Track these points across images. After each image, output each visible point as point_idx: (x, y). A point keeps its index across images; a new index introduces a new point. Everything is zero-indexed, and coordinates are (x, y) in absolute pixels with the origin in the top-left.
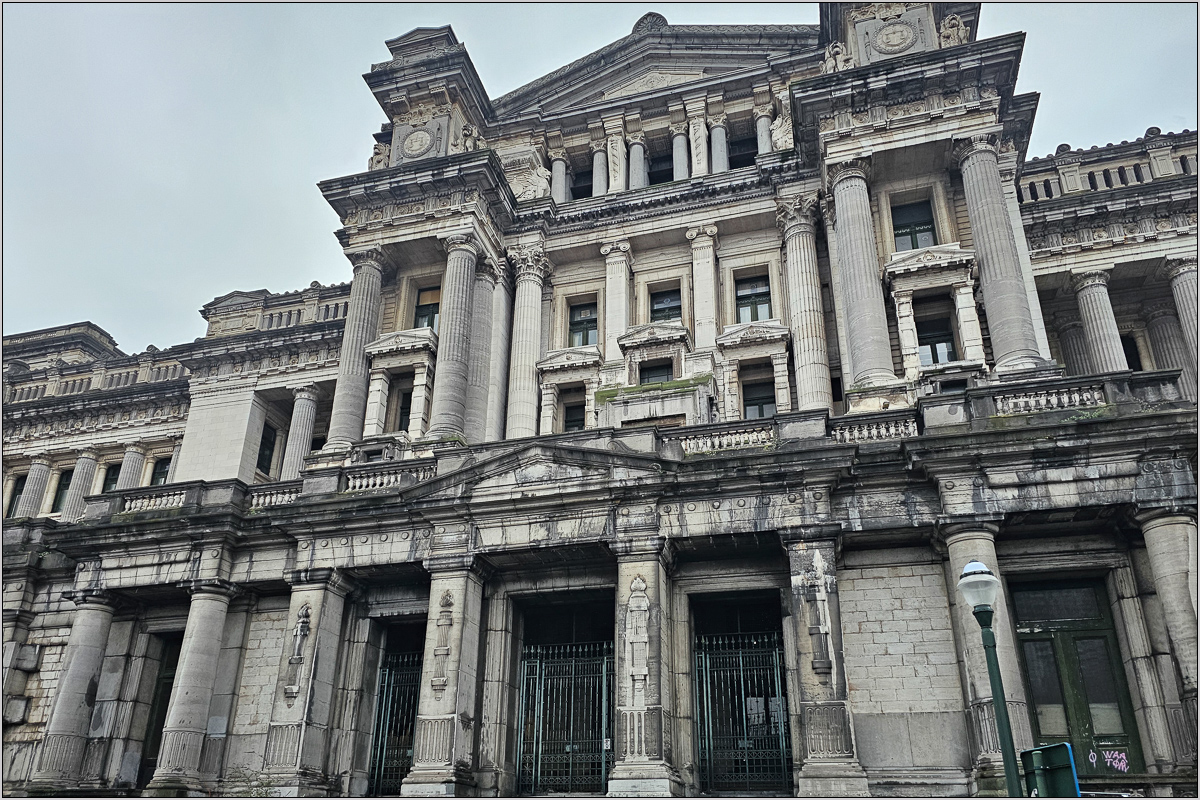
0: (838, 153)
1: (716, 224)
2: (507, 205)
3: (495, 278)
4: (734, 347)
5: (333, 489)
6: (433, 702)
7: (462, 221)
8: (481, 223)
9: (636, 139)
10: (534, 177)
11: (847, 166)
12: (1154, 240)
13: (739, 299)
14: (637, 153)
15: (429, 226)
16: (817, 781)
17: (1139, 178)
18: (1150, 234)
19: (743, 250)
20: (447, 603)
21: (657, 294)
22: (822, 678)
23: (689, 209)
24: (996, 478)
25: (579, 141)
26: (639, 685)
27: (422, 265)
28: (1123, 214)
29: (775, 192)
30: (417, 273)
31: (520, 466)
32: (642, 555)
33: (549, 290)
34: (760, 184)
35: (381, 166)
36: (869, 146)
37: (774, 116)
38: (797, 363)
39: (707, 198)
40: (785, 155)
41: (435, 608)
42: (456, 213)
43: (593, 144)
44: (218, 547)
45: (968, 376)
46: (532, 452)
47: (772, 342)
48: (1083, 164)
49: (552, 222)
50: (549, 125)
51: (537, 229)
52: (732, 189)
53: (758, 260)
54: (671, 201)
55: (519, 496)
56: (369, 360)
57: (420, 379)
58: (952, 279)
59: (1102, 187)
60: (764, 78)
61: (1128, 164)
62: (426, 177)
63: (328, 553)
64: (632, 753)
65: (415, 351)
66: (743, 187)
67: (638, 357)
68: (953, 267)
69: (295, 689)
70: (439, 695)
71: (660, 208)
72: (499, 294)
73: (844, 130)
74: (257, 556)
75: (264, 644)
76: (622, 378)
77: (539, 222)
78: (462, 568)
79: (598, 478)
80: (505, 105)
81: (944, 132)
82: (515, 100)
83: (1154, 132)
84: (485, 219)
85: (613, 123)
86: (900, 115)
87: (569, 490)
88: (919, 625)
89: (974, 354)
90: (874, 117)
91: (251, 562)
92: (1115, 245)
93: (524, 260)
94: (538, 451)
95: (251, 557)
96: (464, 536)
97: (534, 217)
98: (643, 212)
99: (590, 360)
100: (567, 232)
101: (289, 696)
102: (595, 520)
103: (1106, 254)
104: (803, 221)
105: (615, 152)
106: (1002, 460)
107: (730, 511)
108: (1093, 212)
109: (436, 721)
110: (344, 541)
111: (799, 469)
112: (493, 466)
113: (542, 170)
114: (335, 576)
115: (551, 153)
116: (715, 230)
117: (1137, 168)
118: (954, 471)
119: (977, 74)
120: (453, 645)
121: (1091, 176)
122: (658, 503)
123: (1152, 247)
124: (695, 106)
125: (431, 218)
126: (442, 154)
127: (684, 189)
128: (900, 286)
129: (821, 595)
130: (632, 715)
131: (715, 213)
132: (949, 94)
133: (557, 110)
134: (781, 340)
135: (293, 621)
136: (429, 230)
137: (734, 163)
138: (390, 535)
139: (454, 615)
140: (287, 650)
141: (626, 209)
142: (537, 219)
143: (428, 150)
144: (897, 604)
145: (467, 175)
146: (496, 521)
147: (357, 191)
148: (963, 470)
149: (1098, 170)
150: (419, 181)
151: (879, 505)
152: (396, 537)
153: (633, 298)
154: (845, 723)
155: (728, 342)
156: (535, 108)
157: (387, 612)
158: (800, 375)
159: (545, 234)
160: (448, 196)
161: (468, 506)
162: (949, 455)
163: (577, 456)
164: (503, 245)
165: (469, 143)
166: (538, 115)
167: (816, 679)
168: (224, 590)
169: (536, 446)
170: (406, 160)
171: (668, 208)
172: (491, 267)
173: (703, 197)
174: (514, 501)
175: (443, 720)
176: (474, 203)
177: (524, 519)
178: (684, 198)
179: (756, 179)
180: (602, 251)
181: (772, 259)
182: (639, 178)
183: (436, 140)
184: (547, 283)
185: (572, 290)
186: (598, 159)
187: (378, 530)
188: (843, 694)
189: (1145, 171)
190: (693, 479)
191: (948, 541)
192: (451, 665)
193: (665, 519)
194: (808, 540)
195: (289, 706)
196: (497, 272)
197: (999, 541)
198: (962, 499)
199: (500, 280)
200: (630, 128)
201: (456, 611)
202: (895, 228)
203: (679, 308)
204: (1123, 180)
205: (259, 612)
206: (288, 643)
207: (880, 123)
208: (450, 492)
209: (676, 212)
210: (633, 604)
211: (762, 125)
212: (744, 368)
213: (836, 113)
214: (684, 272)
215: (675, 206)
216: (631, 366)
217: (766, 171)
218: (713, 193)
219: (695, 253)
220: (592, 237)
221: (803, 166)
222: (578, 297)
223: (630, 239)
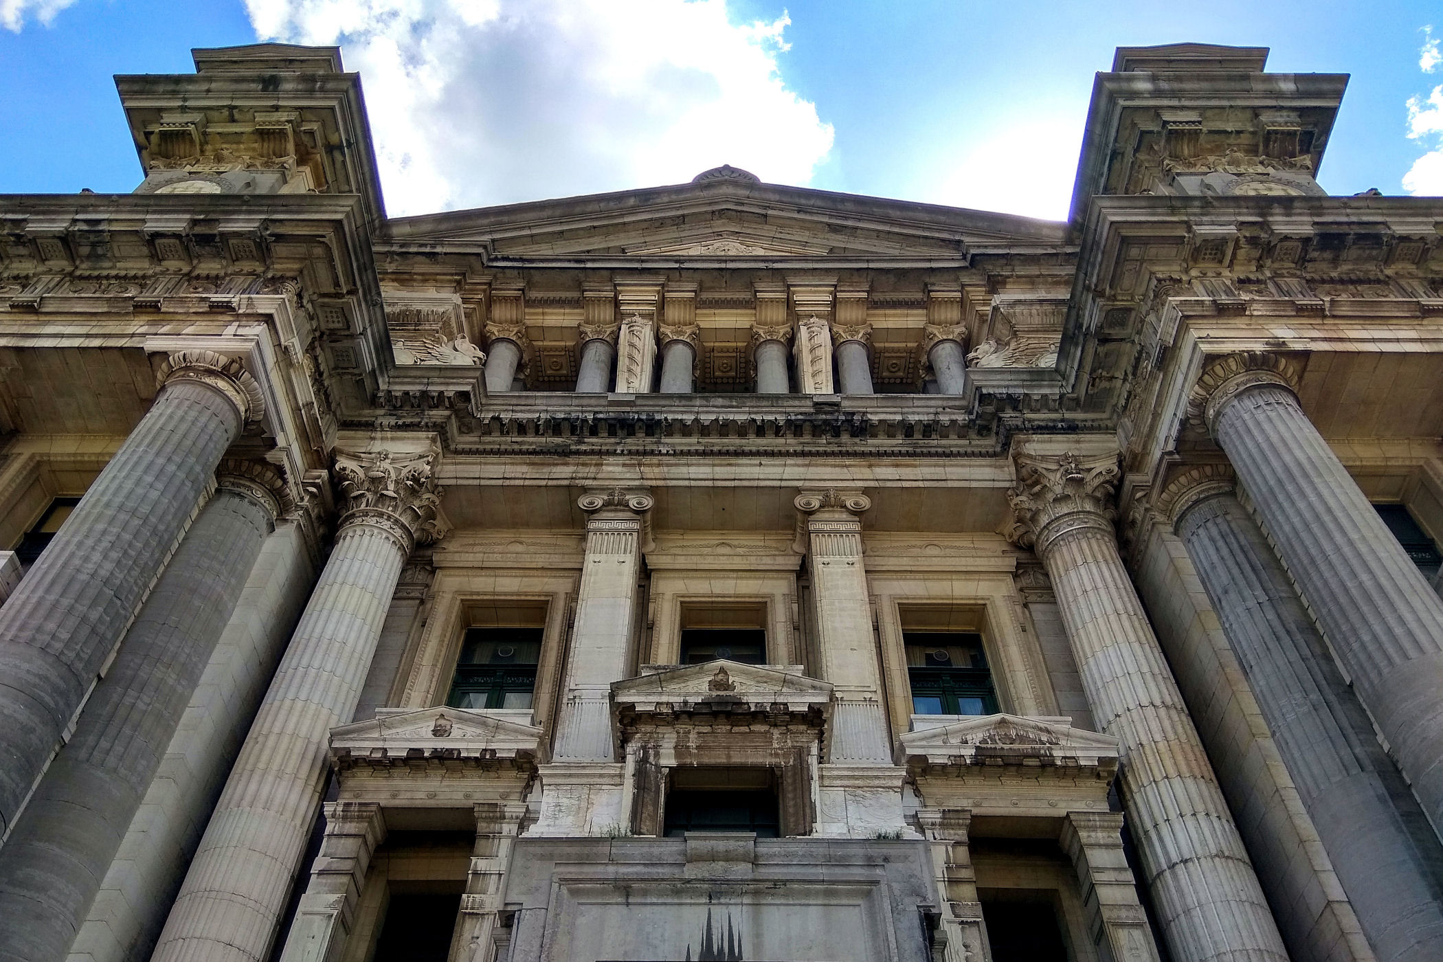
0: (1221, 339)
1: (866, 491)
3: (283, 506)
4: (956, 772)
8: (284, 352)
9: (682, 336)
10: (444, 347)
14: (680, 358)
15: (138, 325)
21: (701, 633)
23: (803, 454)
25: (558, 319)
29: (1006, 445)
33: (421, 577)
34: (963, 431)
39: (845, 438)
42: (220, 310)
43: (588, 329)
47: (1070, 773)
49: (468, 423)
50: (501, 276)
51: (427, 428)
52: (908, 429)
54: (761, 430)
60: (951, 275)
66: (929, 429)
71: (734, 439)
72: (280, 546)
76: (611, 808)
77: (438, 414)
85: (638, 296)
90: (1286, 293)
93: (377, 485)
97: (428, 400)
98: (692, 442)
99: (508, 748)
100: (499, 453)
104: (1089, 506)
113: (467, 346)
115: (493, 326)
116: (865, 504)
124: (812, 297)
125: (150, 311)
127: (797, 409)
131: (866, 473)
136: (130, 333)
141: (652, 427)
142: (436, 407)
153: (643, 625)
155: (936, 754)
159: (446, 447)
164: (330, 439)
171: (753, 442)
172: (280, 471)
173: (837, 434)
176: (273, 298)
178: (795, 428)
180: (584, 503)
181: (996, 593)
182: (680, 380)
184: (420, 557)
185: (483, 586)
186: (594, 353)
196: (293, 492)
199: (296, 516)
200: (672, 312)
209: (772, 454)
211: (945, 355)
212: (986, 840)
213: (1194, 273)
214: (779, 589)
215: (768, 442)
216: (641, 775)
217: (984, 399)
218: (863, 429)
219: (816, 542)
220: (563, 472)
221: (1076, 404)
222: (496, 606)
223: (652, 491)
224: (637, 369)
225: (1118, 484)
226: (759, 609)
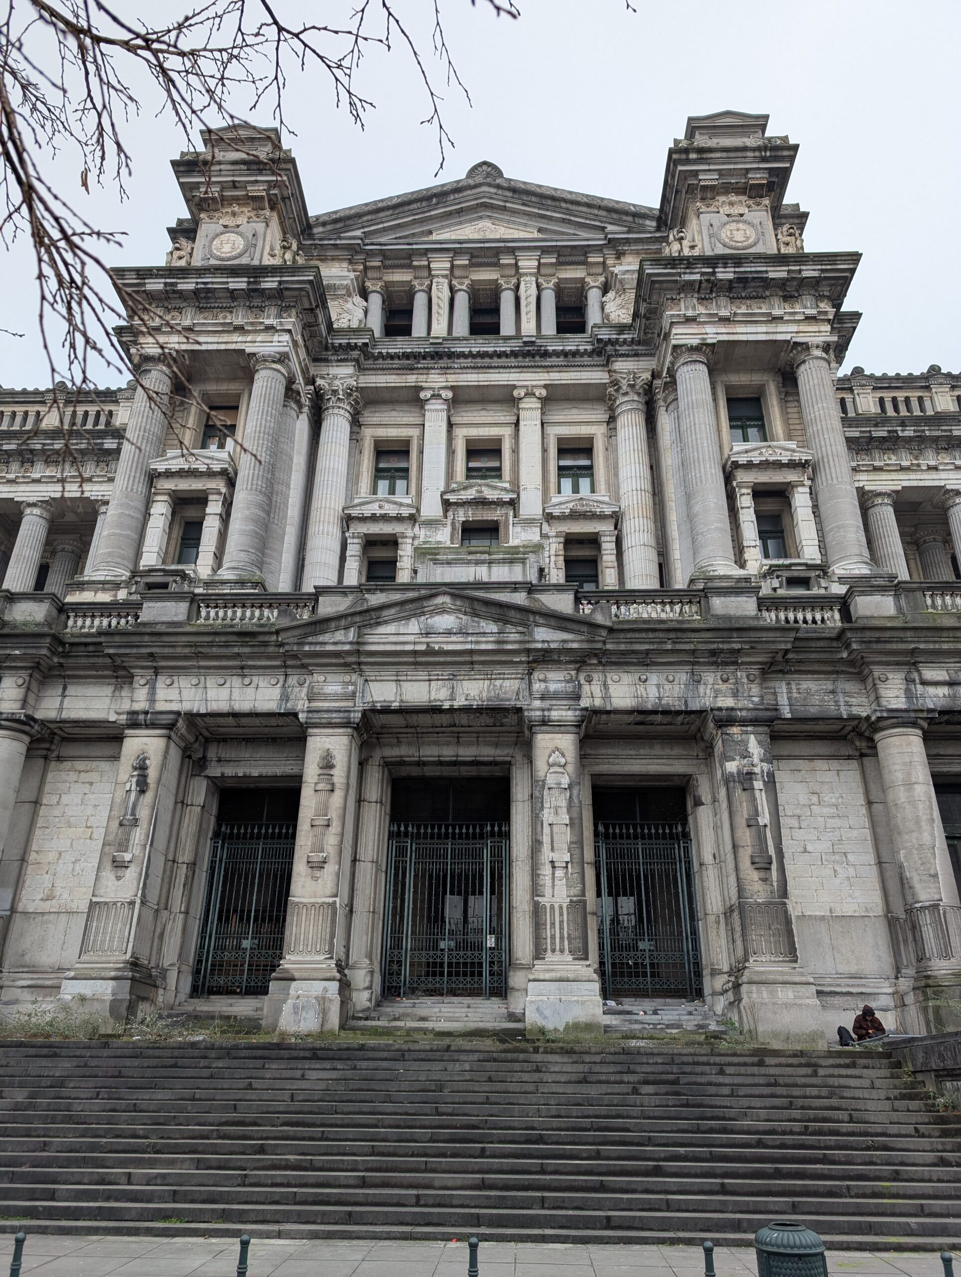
0: (683, 335)
1: (546, 386)
2: (323, 328)
3: (300, 406)
4: (562, 518)
5: (182, 617)
6: (309, 882)
7: (276, 338)
8: (295, 343)
9: (463, 285)
10: (349, 305)
11: (692, 349)
12: (935, 468)
13: (561, 468)
14: (462, 301)
15: (236, 337)
16: (763, 988)
17: (922, 409)
18: (932, 463)
19: (569, 418)
20: (327, 765)
21: (475, 450)
22: (762, 874)
23: (518, 367)
24: (930, 674)
25: (400, 276)
26: (559, 873)
27: (218, 380)
28: (909, 440)
29: (607, 365)
30: (212, 387)
31: (423, 614)
32: (559, 727)
33: (356, 429)
34: (590, 354)
35: (182, 263)
36: (714, 333)
37: (605, 289)
38: (626, 544)
39: (537, 358)
40: (622, 328)
41: (311, 771)
42: (270, 329)
43: (415, 283)
44: (25, 674)
45: (813, 574)
46: (440, 600)
47: (602, 517)
48: (875, 388)
49: (368, 356)
50: (370, 254)
51: (351, 360)
52: (565, 354)
53: (584, 431)
54: (500, 355)
55: (423, 647)
56: (152, 477)
57: (214, 507)
58: (791, 476)
59: (891, 412)
60: (599, 249)
61: (914, 395)
62: (239, 283)
63: (173, 694)
64: (553, 951)
65: (210, 474)
66: (575, 354)
67: (461, 515)
68: (792, 465)
69: (127, 857)
70: (318, 873)
71: (487, 360)
72: (302, 426)
73: (690, 313)
74: (71, 690)
75: (65, 799)
76: (443, 536)
77: (355, 354)
78: (346, 724)
79: (514, 637)
80: (324, 224)
81: (784, 332)
82: (336, 221)
83: (934, 370)
84: (299, 338)
85: (440, 265)
86: (743, 310)
87: (483, 647)
88: (837, 822)
89: (810, 553)
90: (718, 307)
91: (64, 696)
92: (903, 469)
93: (335, 392)
94: (447, 599)
95: (65, 689)
96: (351, 688)
97: (350, 347)
98: (469, 362)
99: (405, 512)
100: (383, 369)
101: (119, 865)
102: (507, 683)
103: (894, 476)
104: (636, 398)
105: (440, 295)
106: (936, 656)
107: (658, 686)
108: (885, 434)
109: (313, 905)
110: (194, 681)
111: (737, 646)
112: (392, 611)
113: (358, 299)
114: (181, 723)
115: (368, 284)
116: (544, 393)
117: (920, 399)
118: (888, 664)
119: (815, 283)
120: (334, 814)
121: (881, 400)
122: (578, 670)
123: (934, 475)
124: (528, 263)
125: (240, 329)
126: (256, 262)
127: (515, 345)
128: (742, 477)
129: (758, 784)
130: (552, 907)
131: (545, 376)
132: (788, 298)
133: (383, 240)
134: (611, 516)
135: (125, 770)
136: (235, 341)
137: (563, 328)
138: (255, 679)
139: (336, 779)
140: (116, 808)
141: (451, 355)
142: (353, 350)
143: (240, 255)
144: (815, 799)
145: (287, 289)
146: (389, 673)
147: (155, 285)
148: (897, 664)
149: (888, 395)
150: (232, 286)
151: (808, 692)
152: (262, 681)
153: (451, 452)
154: (788, 922)
155: (556, 512)
156: (358, 233)
157: (229, 771)
158: (628, 556)
159: (359, 367)
160: (261, 309)
161: (358, 652)
162: (889, 646)
163: (493, 610)
164: (312, 371)
165: (288, 256)
166: (359, 242)
167: (755, 875)
168: (27, 728)
169: (445, 593)
170: (213, 262)
171: (496, 361)
172: (298, 393)
173: (533, 357)
174: (415, 653)
175: (322, 905)
176: (290, 321)
177: (423, 675)
178: (514, 354)
179: (589, 348)
180: (422, 395)
181: (598, 432)
182: (462, 327)
183: (251, 246)
184: (356, 423)
185: (382, 433)
186: (420, 300)
187: (242, 671)
188: (784, 893)
189: (927, 404)
190: (623, 647)
191: (877, 737)
192: (331, 840)
193: (586, 688)
194: (743, 722)
195: (118, 878)
196: (303, 400)
197: (928, 738)
198: (895, 693)
199: (306, 409)
200: (457, 273)
201: (339, 774)
202: (731, 419)
203: (499, 469)
204: (909, 409)
205: (59, 759)
206: (118, 800)
207: (724, 313)
208: (339, 636)
209: (504, 367)
210: (551, 780)
211: (593, 296)
212: (570, 541)
213: (682, 295)
214: (506, 432)
215: (503, 361)
216: (453, 524)
217: (600, 341)
218: (546, 354)
219: (522, 413)
220: (411, 379)
221: (639, 343)
222: (388, 441)
223: (452, 388)
224: (441, 312)
225: (650, 385)
226: (499, 441)
